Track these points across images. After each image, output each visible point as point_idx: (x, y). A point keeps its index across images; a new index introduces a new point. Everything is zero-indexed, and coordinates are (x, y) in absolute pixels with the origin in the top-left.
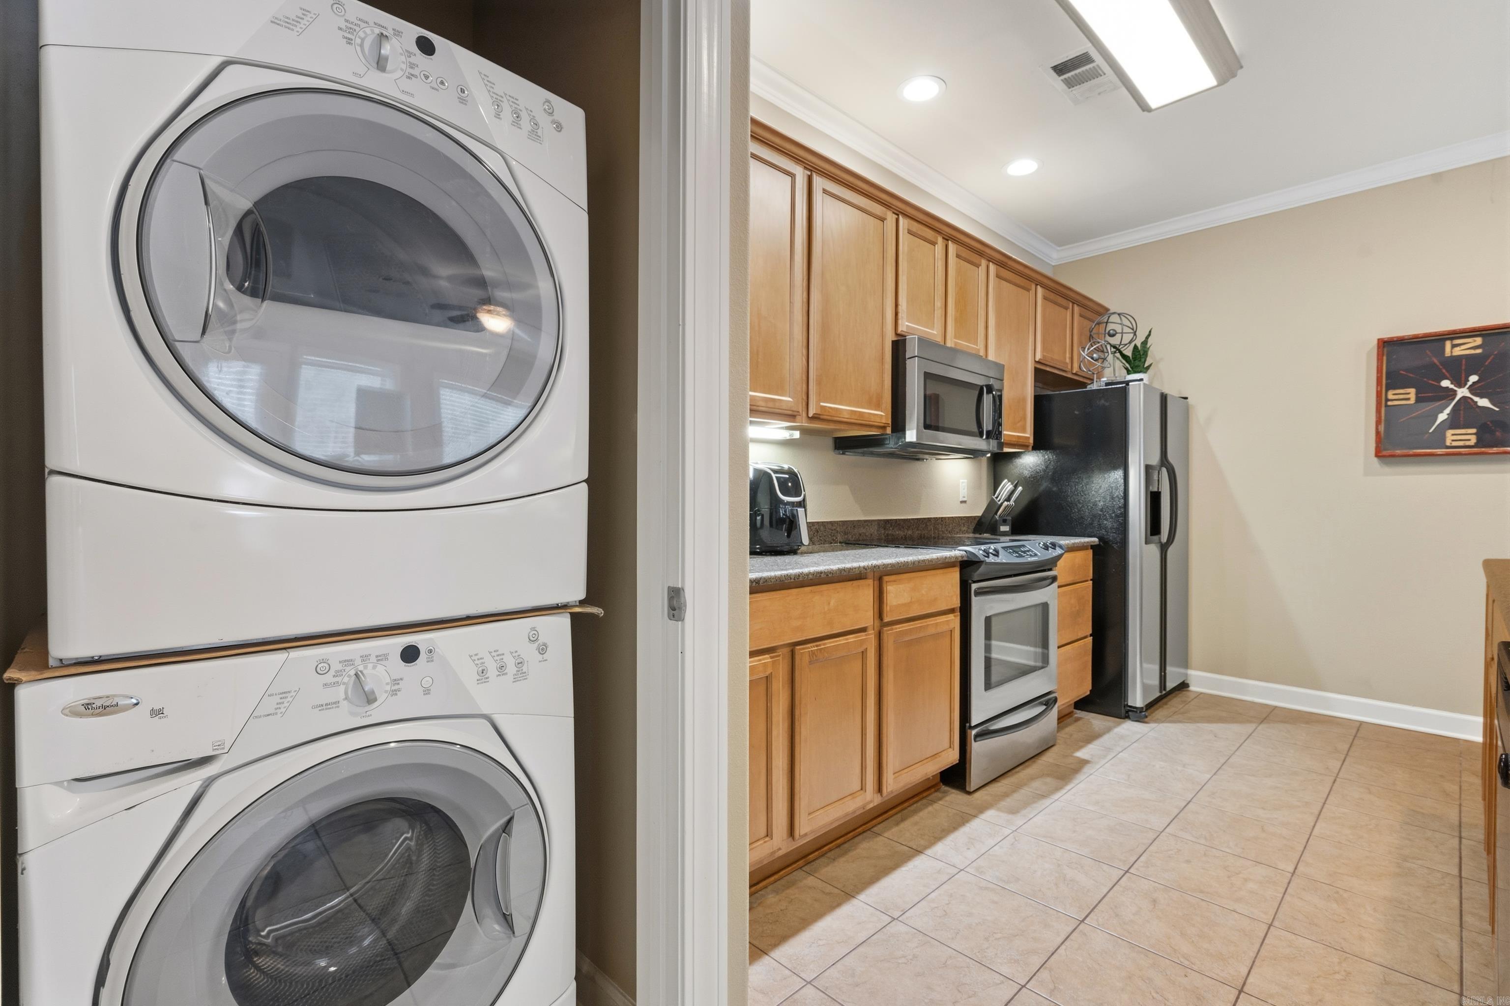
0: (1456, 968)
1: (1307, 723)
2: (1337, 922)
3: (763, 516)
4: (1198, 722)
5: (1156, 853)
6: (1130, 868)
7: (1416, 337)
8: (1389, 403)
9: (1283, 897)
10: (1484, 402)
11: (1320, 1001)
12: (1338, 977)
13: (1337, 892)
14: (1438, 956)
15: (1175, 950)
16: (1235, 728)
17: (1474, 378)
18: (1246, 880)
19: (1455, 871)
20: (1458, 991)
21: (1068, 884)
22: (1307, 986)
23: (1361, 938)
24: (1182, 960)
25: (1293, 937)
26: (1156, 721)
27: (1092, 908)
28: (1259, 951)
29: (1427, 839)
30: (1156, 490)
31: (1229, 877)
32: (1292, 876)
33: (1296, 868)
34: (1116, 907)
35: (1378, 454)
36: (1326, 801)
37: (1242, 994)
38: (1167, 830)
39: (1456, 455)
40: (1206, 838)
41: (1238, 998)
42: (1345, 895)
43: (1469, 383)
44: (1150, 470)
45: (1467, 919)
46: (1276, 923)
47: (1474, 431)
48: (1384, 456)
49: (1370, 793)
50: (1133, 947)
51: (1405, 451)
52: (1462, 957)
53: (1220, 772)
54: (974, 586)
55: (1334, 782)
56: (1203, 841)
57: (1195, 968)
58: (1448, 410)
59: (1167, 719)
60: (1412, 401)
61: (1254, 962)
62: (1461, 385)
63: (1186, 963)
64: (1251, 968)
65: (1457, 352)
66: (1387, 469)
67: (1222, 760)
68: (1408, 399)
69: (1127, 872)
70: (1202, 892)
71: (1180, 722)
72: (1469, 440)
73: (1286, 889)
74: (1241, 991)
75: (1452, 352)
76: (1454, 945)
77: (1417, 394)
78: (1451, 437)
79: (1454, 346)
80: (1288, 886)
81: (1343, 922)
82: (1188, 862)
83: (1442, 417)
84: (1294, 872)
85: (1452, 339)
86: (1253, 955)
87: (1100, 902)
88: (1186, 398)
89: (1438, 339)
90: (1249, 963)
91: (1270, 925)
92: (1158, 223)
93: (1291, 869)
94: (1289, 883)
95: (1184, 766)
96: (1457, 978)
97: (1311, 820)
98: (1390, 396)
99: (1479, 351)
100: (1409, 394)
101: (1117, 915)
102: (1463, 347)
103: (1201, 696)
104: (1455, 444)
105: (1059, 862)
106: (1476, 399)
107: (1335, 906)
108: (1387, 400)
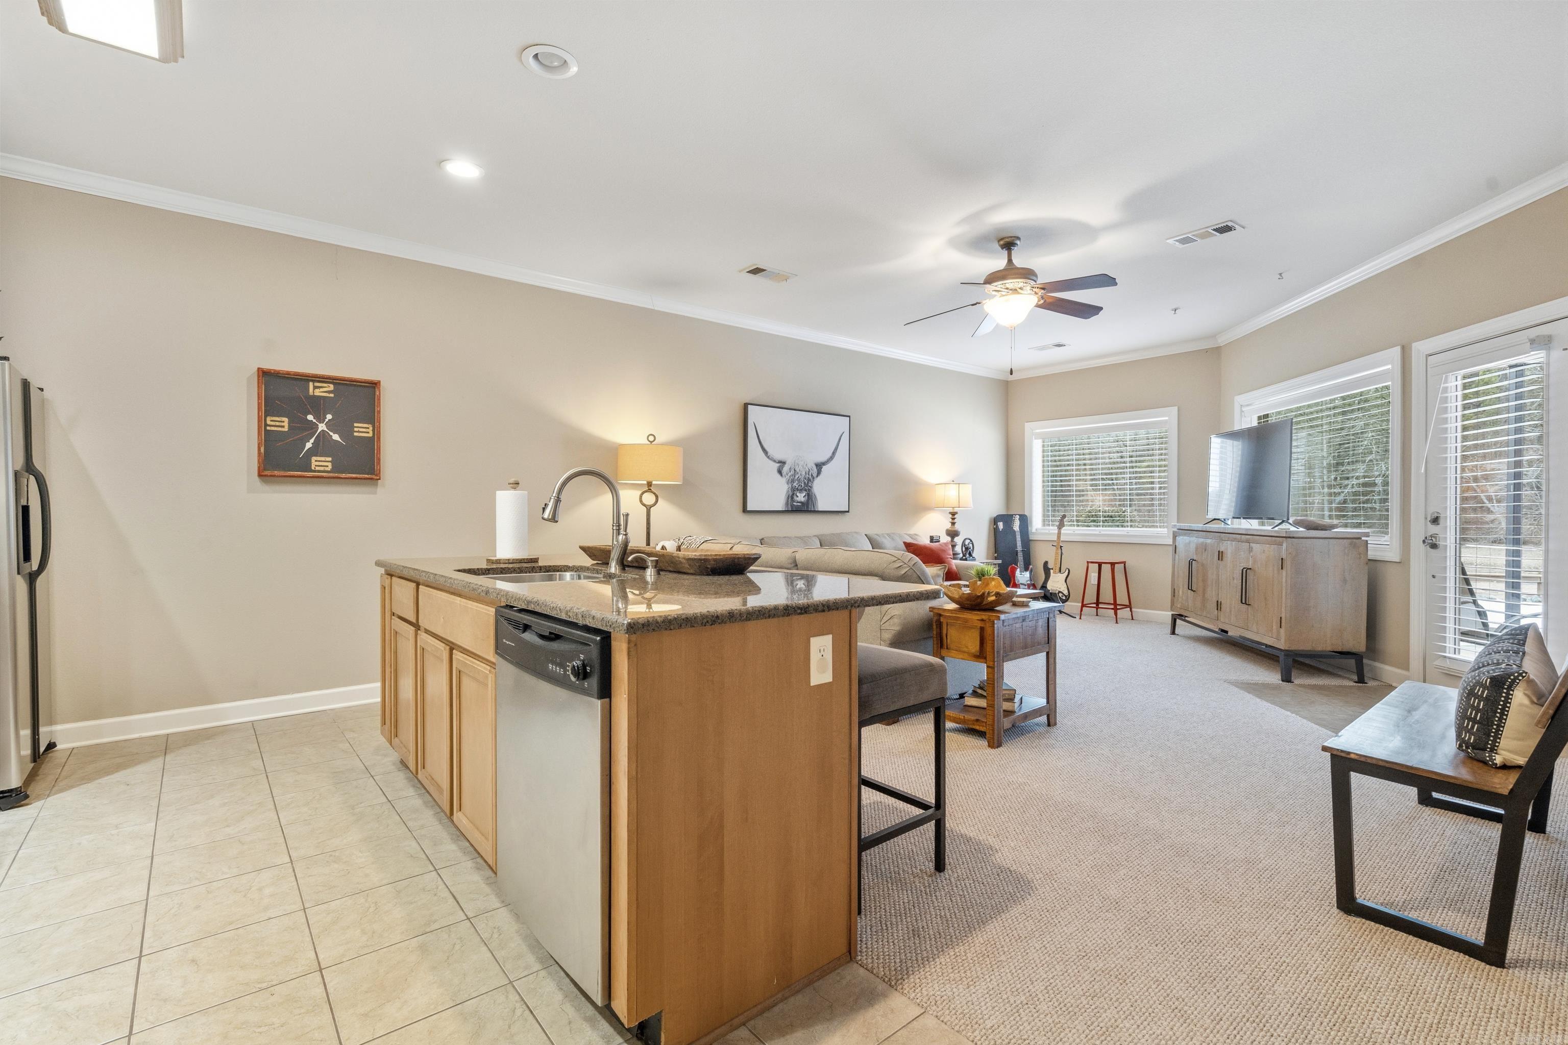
0: (424, 856)
1: (208, 739)
2: (345, 875)
4: (97, 779)
5: (157, 921)
6: (141, 951)
7: (288, 373)
8: (268, 428)
9: (298, 883)
10: (336, 437)
11: (374, 932)
12: (371, 910)
13: (331, 855)
14: (411, 856)
15: (247, 984)
16: (141, 769)
17: (329, 417)
18: (260, 889)
19: (385, 800)
20: (433, 869)
21: (78, 1017)
22: (359, 931)
23: (367, 875)
24: (259, 986)
25: (325, 905)
26: (38, 798)
27: (130, 1015)
28: (311, 933)
29: (356, 787)
30: (25, 504)
31: (245, 896)
32: (292, 864)
33: (290, 857)
34: (157, 994)
35: (260, 475)
36: (272, 795)
37: (323, 971)
38: (151, 894)
39: (320, 479)
40: (196, 879)
41: (322, 976)
42: (337, 854)
43: (327, 420)
44: (21, 479)
45: (410, 824)
46: (307, 905)
47: (330, 459)
48: (262, 476)
49: (299, 774)
50: (206, 1013)
51: (282, 473)
52: (422, 848)
53: (160, 815)
55: (267, 778)
56: (197, 883)
57: (274, 983)
58: (312, 441)
59: (52, 789)
60: (286, 429)
61: (313, 943)
62: (321, 421)
63: (264, 985)
64: (315, 949)
65: (318, 393)
66: (267, 488)
67: (155, 804)
68: (283, 427)
69: (140, 957)
70: (231, 923)
71: (72, 787)
72: (327, 466)
73: (295, 875)
74: (321, 970)
75: (314, 392)
76: (414, 844)
77: (289, 423)
78: (315, 462)
79: (315, 388)
80: (295, 873)
81: (349, 873)
82: (198, 907)
83: (309, 445)
84: (291, 860)
85: (313, 381)
86: (309, 939)
87: (134, 1004)
88: (42, 390)
89: (304, 379)
90: (311, 947)
91: (304, 909)
93: (287, 860)
94: (294, 870)
95: (117, 827)
96: (428, 862)
97: (273, 815)
98: (269, 422)
99: (332, 395)
100: (284, 422)
101: (165, 1000)
102: (322, 390)
103: (75, 751)
104: (317, 468)
105: (43, 1005)
106: (331, 434)
107: (336, 866)
108: (266, 425)
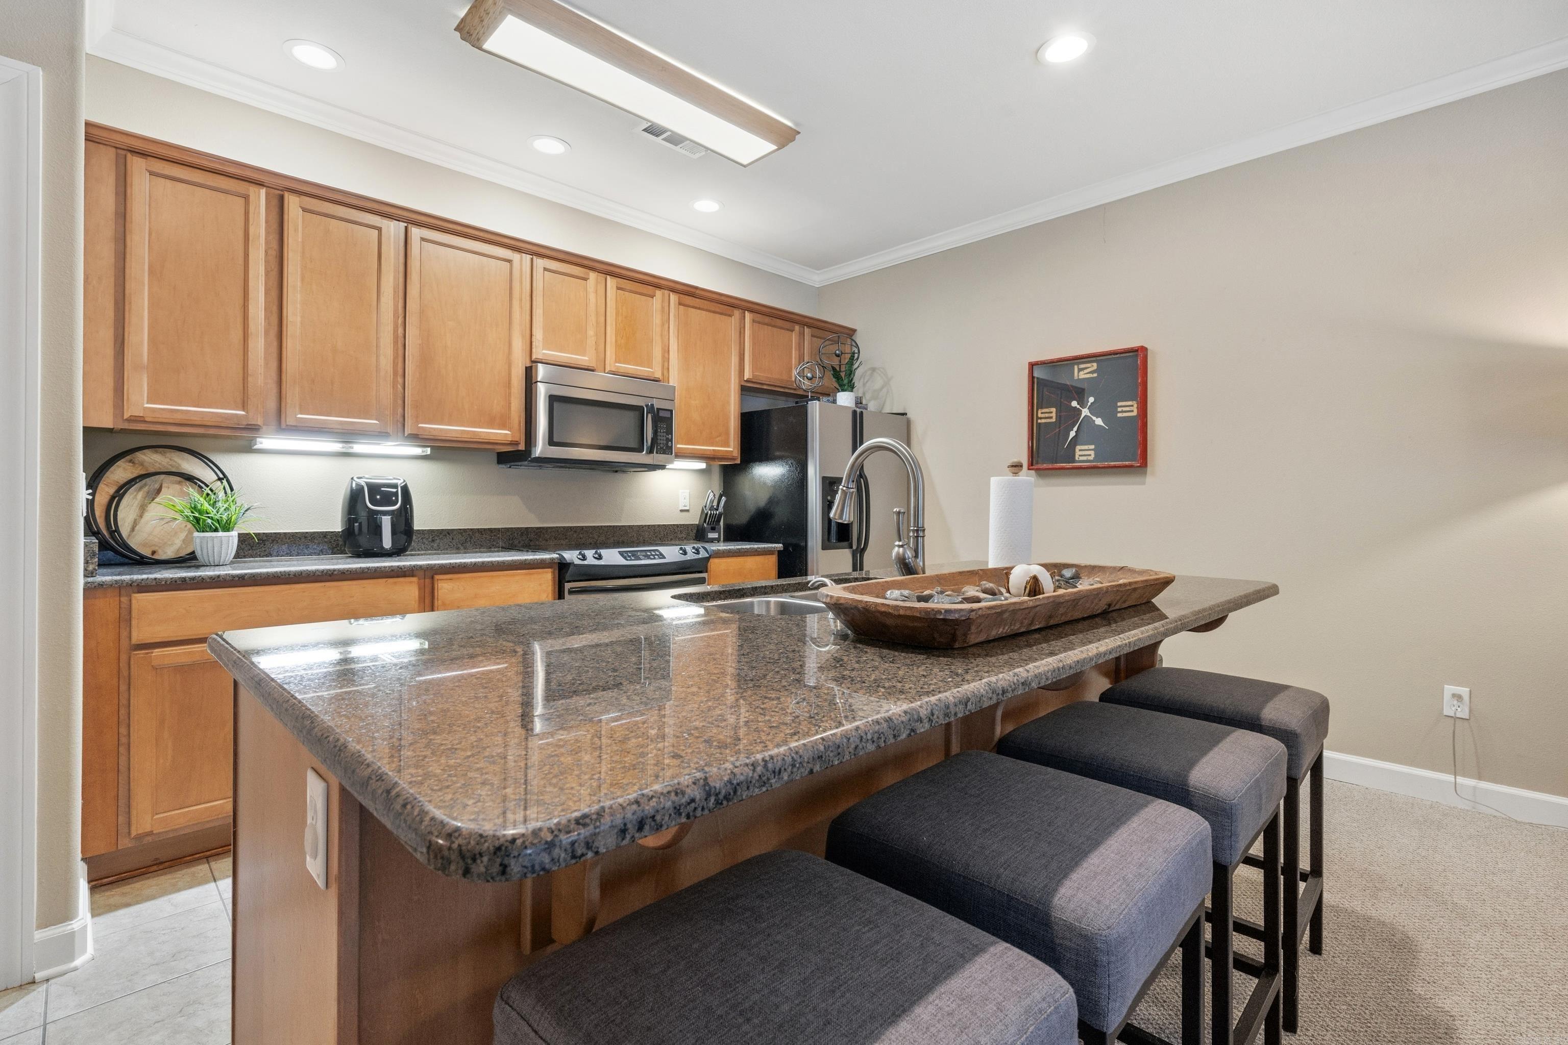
3: (360, 524)
7: (1053, 361)
8: (1040, 421)
10: (1098, 421)
35: (1032, 467)
39: (1084, 470)
43: (1090, 404)
47: (1092, 447)
48: (1034, 469)
54: (568, 586)
58: (1076, 428)
60: (1054, 420)
62: (1084, 405)
65: (1082, 375)
66: (1041, 481)
68: (1051, 418)
72: (1090, 455)
75: (1079, 376)
77: (1056, 413)
78: (1078, 451)
79: (1080, 370)
83: (1072, 434)
85: (1078, 363)
89: (1070, 363)
92: (895, 248)
98: (1038, 415)
99: (1095, 375)
100: (1052, 412)
102: (1086, 371)
104: (1081, 458)
106: (1094, 418)
108: (1036, 418)
